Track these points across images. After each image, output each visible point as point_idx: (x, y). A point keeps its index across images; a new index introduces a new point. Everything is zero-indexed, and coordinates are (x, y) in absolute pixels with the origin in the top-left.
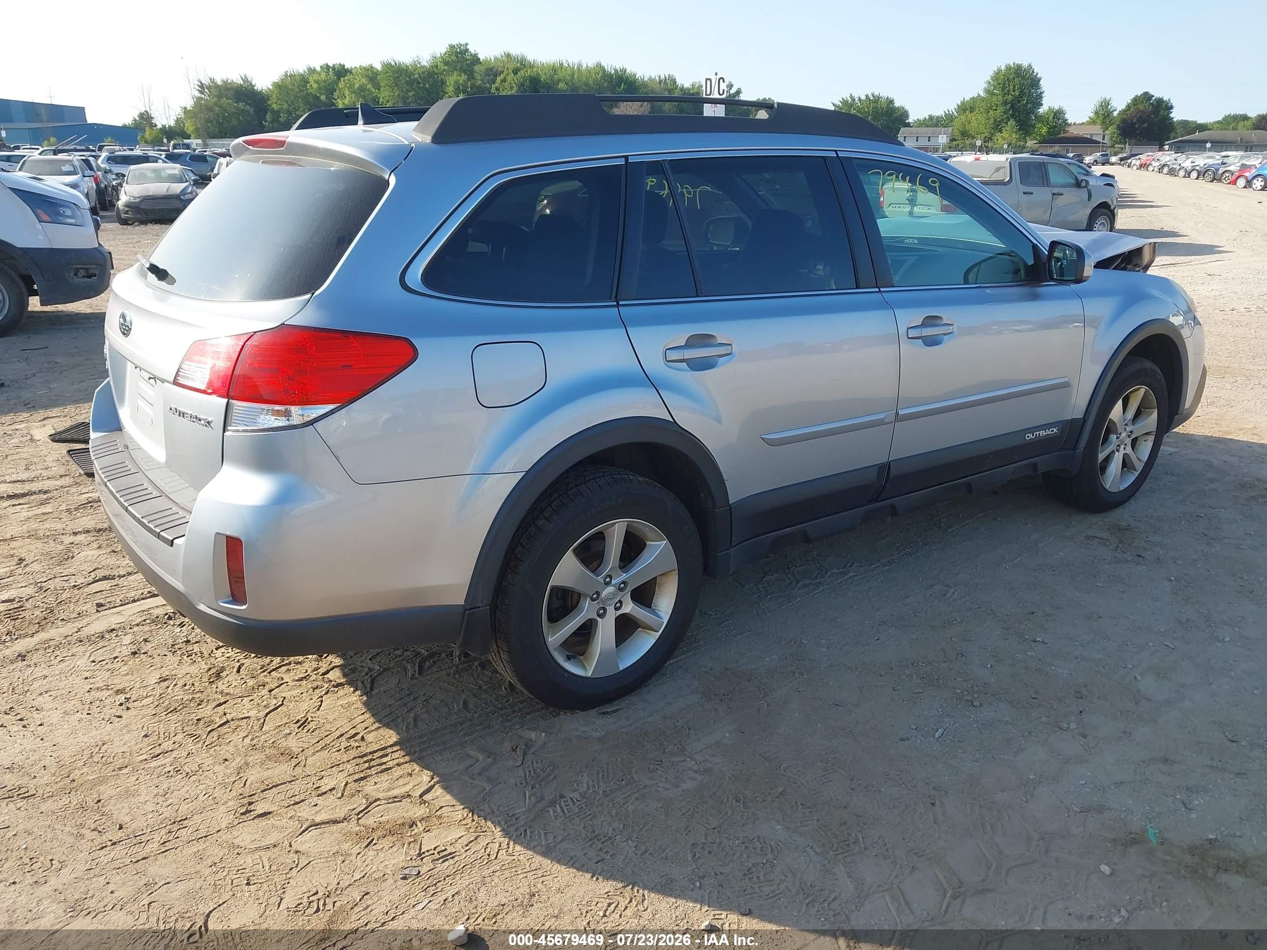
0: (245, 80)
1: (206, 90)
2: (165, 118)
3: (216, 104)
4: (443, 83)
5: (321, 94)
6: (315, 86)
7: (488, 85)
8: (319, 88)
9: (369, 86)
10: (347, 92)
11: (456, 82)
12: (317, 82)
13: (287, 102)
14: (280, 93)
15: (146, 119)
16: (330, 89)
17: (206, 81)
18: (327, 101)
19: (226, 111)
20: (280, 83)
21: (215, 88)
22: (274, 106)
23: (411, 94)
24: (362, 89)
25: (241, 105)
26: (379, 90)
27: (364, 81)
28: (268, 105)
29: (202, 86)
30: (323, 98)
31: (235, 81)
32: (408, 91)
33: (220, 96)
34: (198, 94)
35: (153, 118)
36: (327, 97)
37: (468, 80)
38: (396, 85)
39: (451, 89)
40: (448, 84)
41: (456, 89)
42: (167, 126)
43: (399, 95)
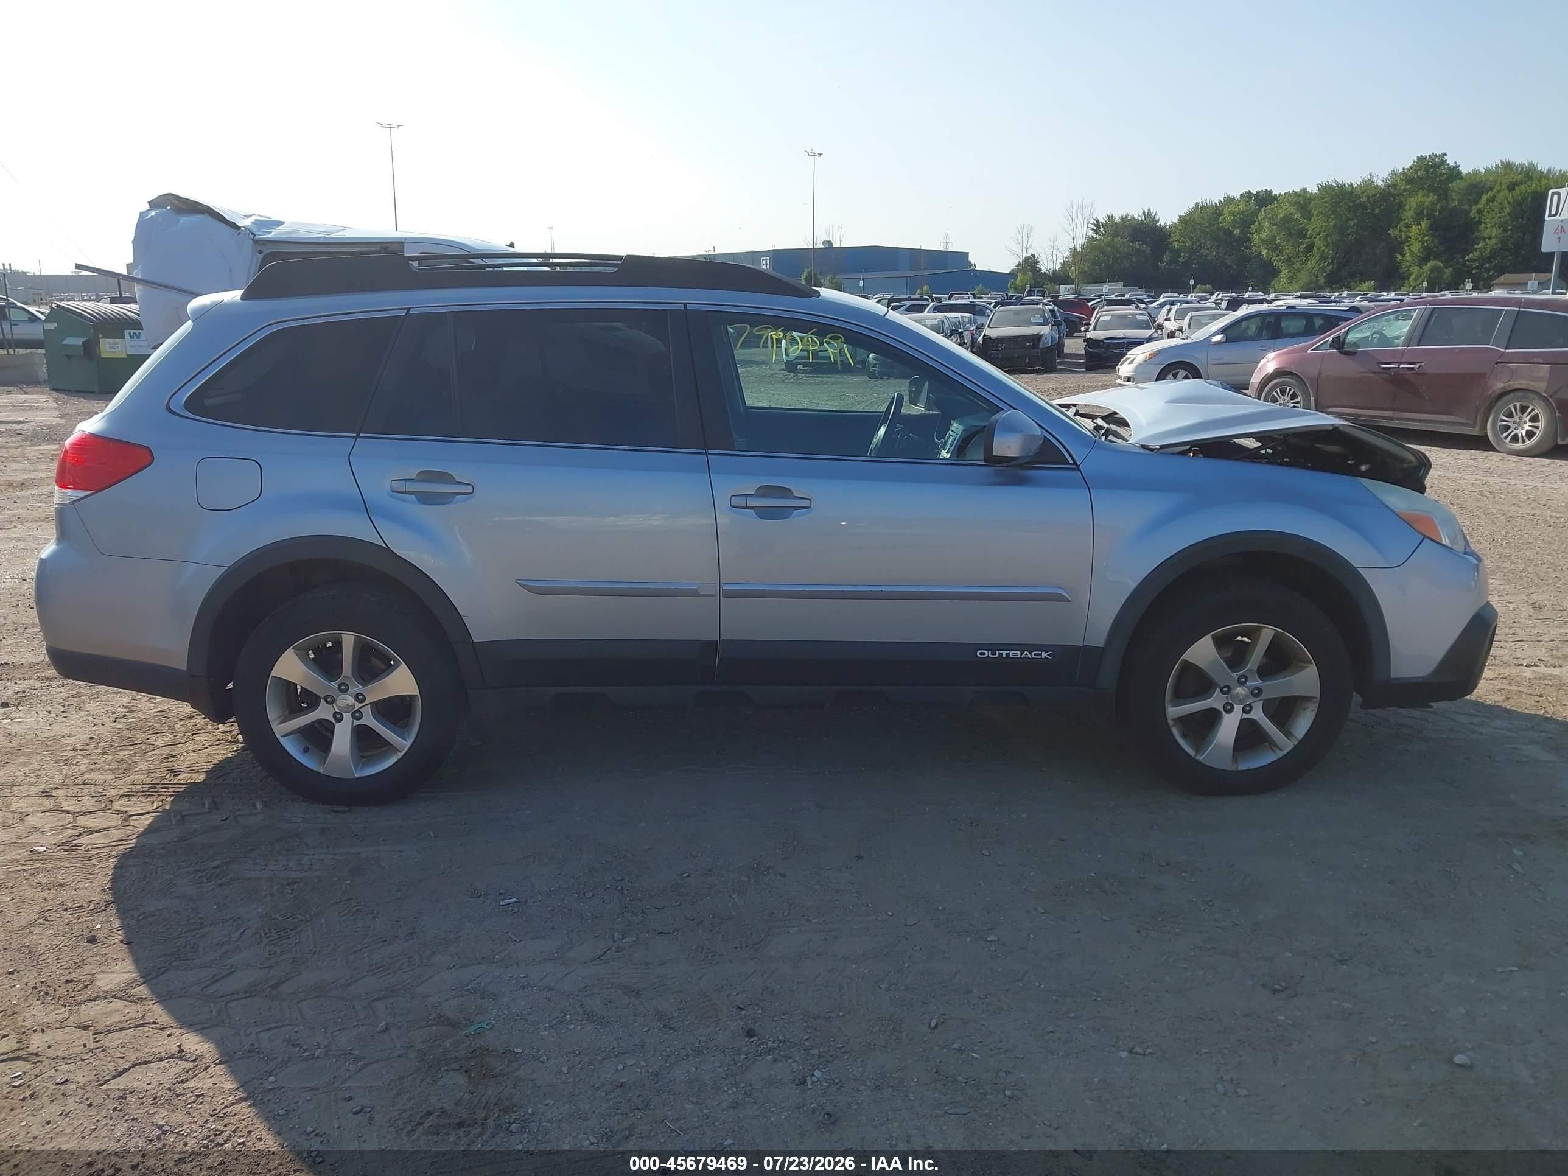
0: (1148, 215)
1: (1102, 229)
2: (1049, 263)
3: (1108, 245)
4: (1401, 206)
5: (1234, 227)
6: (1229, 218)
7: (1466, 207)
8: (1234, 221)
9: (1298, 216)
10: (1266, 224)
11: (1420, 205)
12: (1233, 214)
13: (1191, 239)
14: (1185, 228)
15: (1030, 264)
16: (1246, 221)
17: (1102, 219)
18: (1242, 236)
19: (1118, 252)
20: (1188, 218)
21: (1112, 226)
22: (1176, 244)
23: (1351, 223)
24: (1287, 219)
25: (1137, 245)
26: (1310, 220)
27: (1292, 209)
28: (1170, 243)
29: (1098, 224)
30: (1237, 232)
31: (1136, 217)
32: (1348, 219)
33: (1115, 235)
34: (1090, 233)
35: (1039, 262)
36: (1242, 231)
37: (1438, 201)
38: (1334, 212)
39: (1410, 214)
40: (1407, 207)
41: (1417, 214)
42: (1051, 271)
43: (1335, 225)
